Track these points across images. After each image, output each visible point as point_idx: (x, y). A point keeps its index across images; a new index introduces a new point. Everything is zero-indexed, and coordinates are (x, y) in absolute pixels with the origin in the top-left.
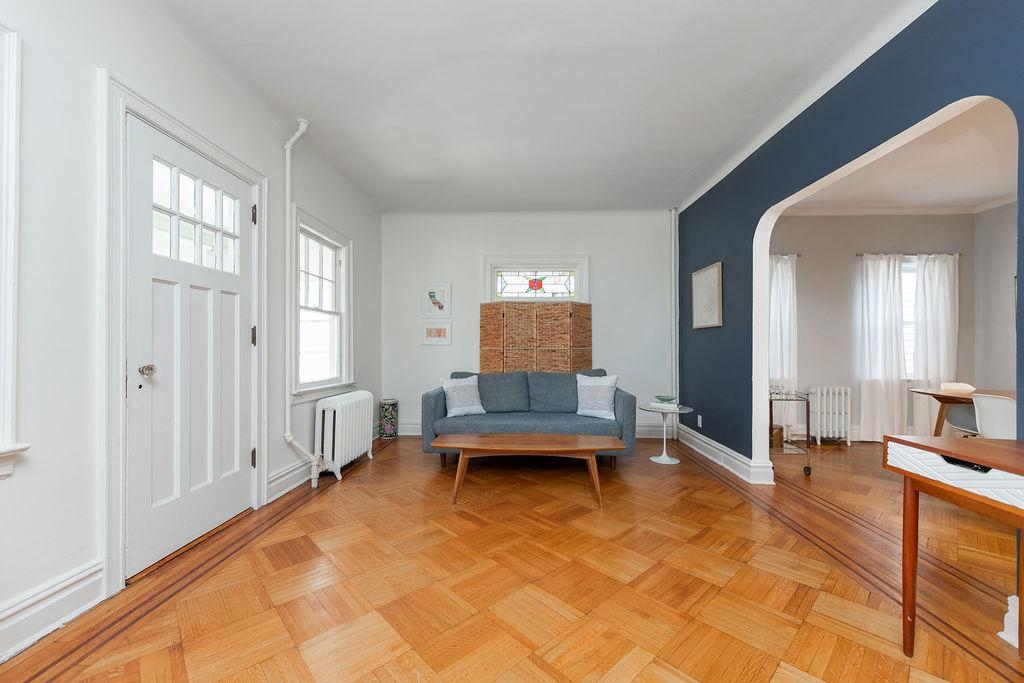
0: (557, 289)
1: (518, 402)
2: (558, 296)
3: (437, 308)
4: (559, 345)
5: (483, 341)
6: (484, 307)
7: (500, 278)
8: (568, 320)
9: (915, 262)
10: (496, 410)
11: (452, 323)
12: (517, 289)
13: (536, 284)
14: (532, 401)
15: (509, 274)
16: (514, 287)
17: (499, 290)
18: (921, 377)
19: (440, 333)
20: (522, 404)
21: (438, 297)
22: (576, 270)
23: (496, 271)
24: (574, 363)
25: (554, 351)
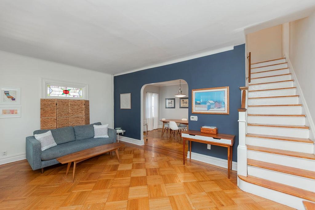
0: (75, 94)
1: (71, 138)
2: (75, 97)
3: (10, 100)
4: (80, 115)
5: (42, 115)
6: (42, 100)
7: (49, 88)
8: (84, 106)
9: (154, 94)
10: (62, 143)
11: (21, 107)
12: (57, 93)
13: (66, 92)
14: (77, 137)
15: (54, 87)
16: (56, 93)
17: (48, 93)
18: (154, 117)
19: (12, 112)
20: (73, 139)
21: (11, 94)
22: (82, 88)
23: (48, 85)
24: (85, 121)
25: (78, 117)
